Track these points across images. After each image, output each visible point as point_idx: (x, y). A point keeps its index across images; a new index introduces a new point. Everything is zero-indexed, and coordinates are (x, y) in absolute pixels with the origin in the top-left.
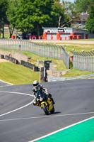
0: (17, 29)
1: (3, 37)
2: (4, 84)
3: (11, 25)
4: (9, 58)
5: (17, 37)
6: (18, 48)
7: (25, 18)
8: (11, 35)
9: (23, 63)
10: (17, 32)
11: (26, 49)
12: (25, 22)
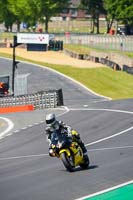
0: (118, 20)
1: (98, 33)
2: (99, 98)
3: (109, 16)
4: (105, 61)
5: (118, 32)
6: (118, 47)
7: (128, 5)
8: (109, 29)
9: (126, 68)
10: (117, 26)
11: (129, 49)
12: (129, 11)
